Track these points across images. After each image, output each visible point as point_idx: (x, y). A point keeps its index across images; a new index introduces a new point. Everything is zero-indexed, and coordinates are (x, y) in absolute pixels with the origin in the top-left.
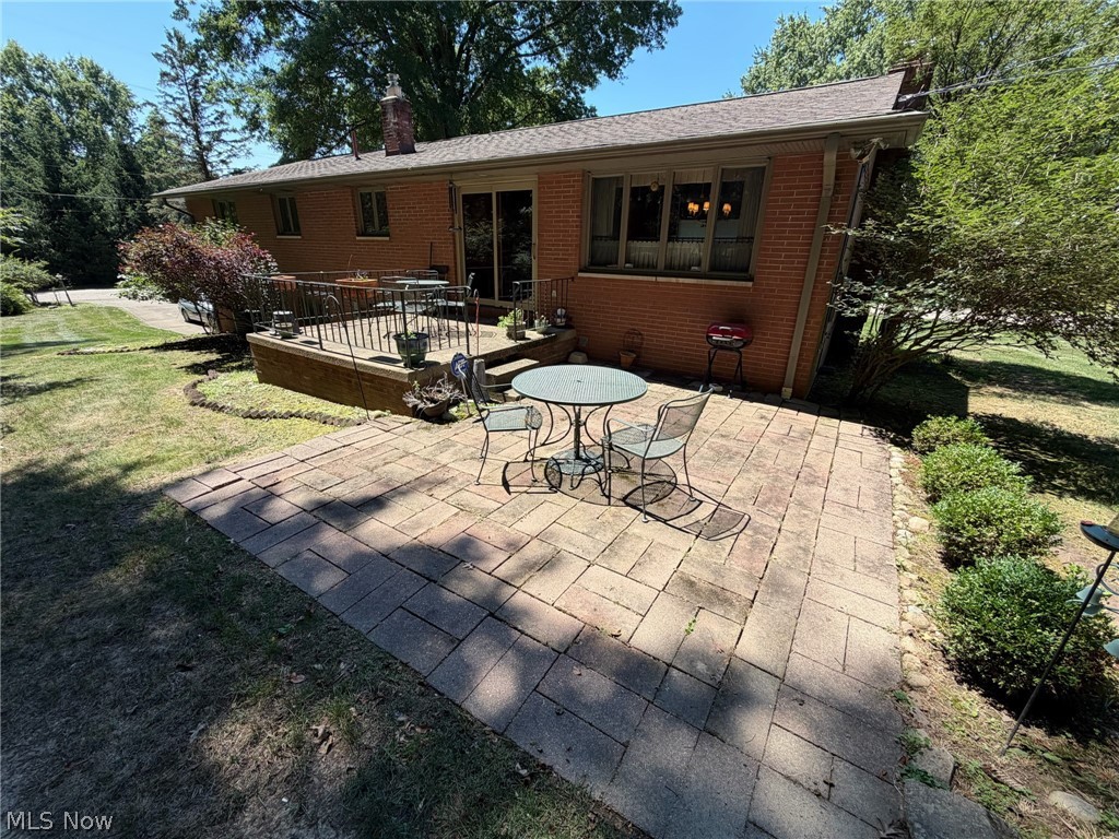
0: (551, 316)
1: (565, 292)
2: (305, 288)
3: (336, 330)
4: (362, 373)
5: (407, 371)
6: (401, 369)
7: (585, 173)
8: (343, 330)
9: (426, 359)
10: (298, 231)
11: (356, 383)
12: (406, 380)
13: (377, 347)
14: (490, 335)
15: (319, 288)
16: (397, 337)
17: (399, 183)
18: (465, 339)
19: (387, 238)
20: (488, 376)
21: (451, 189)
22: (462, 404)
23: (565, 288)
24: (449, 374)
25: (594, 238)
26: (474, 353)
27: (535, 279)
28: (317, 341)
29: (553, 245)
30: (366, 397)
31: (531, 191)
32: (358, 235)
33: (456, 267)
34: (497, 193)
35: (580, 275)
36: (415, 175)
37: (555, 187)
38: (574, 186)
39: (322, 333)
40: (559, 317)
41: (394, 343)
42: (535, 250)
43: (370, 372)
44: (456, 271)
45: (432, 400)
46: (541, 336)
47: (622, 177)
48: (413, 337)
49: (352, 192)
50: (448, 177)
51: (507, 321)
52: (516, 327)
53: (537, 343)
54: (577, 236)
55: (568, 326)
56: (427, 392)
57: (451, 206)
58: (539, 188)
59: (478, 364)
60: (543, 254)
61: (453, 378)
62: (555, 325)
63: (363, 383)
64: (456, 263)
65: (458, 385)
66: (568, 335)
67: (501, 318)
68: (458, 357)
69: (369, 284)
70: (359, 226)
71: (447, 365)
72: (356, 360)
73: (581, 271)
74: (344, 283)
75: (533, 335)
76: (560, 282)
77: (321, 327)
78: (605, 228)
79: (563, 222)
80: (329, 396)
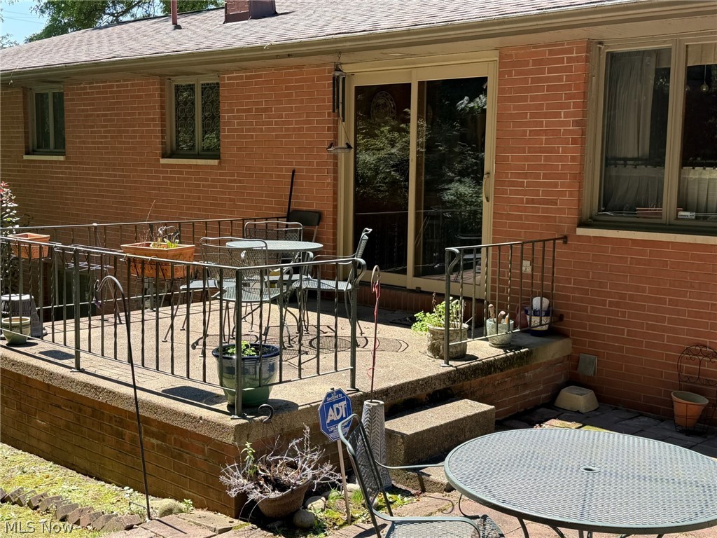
0: (519, 310)
1: (548, 265)
2: (63, 255)
3: (109, 330)
4: (147, 421)
5: (233, 421)
6: (220, 417)
7: (592, 45)
8: (122, 329)
9: (272, 397)
10: (60, 148)
11: (133, 440)
12: (230, 440)
13: (180, 369)
14: (398, 347)
15: (88, 257)
16: (221, 353)
17: (246, 69)
18: (348, 354)
19: (215, 162)
20: (391, 434)
21: (335, 80)
22: (334, 493)
23: (549, 257)
24: (315, 428)
25: (610, 161)
26: (364, 385)
27: (487, 239)
28: (73, 352)
29: (526, 176)
30: (149, 467)
31: (485, 80)
32: (164, 156)
33: (335, 212)
34: (421, 84)
35: (581, 231)
36: (278, 57)
37: (530, 72)
38: (569, 69)
39: (84, 334)
40: (535, 313)
41: (213, 363)
42: (489, 183)
43: (161, 418)
44: (335, 221)
45: (278, 485)
46: (499, 353)
47: (669, 49)
48: (250, 352)
49: (162, 84)
50: (331, 59)
51: (430, 321)
52: (448, 335)
53: (490, 367)
54: (573, 159)
55: (554, 332)
56: (269, 465)
57: (335, 106)
58: (501, 74)
59: (372, 411)
60: (504, 192)
61: (320, 439)
62: (527, 330)
63: (146, 439)
64: (335, 207)
65: (330, 453)
66: (555, 350)
67: (419, 315)
68: (335, 397)
69: (179, 254)
70: (167, 139)
71: (312, 409)
72: (141, 394)
73: (582, 224)
74: (135, 251)
75: (483, 349)
76: (539, 246)
77: (84, 322)
78: (633, 143)
79: (545, 132)
80: (78, 461)
